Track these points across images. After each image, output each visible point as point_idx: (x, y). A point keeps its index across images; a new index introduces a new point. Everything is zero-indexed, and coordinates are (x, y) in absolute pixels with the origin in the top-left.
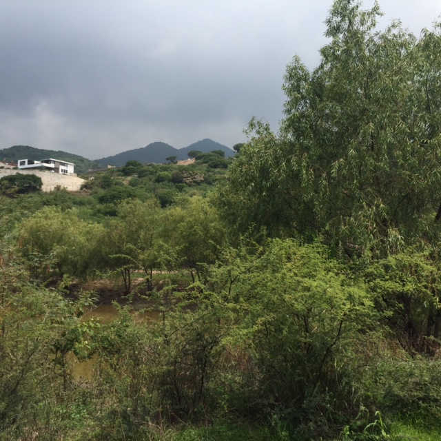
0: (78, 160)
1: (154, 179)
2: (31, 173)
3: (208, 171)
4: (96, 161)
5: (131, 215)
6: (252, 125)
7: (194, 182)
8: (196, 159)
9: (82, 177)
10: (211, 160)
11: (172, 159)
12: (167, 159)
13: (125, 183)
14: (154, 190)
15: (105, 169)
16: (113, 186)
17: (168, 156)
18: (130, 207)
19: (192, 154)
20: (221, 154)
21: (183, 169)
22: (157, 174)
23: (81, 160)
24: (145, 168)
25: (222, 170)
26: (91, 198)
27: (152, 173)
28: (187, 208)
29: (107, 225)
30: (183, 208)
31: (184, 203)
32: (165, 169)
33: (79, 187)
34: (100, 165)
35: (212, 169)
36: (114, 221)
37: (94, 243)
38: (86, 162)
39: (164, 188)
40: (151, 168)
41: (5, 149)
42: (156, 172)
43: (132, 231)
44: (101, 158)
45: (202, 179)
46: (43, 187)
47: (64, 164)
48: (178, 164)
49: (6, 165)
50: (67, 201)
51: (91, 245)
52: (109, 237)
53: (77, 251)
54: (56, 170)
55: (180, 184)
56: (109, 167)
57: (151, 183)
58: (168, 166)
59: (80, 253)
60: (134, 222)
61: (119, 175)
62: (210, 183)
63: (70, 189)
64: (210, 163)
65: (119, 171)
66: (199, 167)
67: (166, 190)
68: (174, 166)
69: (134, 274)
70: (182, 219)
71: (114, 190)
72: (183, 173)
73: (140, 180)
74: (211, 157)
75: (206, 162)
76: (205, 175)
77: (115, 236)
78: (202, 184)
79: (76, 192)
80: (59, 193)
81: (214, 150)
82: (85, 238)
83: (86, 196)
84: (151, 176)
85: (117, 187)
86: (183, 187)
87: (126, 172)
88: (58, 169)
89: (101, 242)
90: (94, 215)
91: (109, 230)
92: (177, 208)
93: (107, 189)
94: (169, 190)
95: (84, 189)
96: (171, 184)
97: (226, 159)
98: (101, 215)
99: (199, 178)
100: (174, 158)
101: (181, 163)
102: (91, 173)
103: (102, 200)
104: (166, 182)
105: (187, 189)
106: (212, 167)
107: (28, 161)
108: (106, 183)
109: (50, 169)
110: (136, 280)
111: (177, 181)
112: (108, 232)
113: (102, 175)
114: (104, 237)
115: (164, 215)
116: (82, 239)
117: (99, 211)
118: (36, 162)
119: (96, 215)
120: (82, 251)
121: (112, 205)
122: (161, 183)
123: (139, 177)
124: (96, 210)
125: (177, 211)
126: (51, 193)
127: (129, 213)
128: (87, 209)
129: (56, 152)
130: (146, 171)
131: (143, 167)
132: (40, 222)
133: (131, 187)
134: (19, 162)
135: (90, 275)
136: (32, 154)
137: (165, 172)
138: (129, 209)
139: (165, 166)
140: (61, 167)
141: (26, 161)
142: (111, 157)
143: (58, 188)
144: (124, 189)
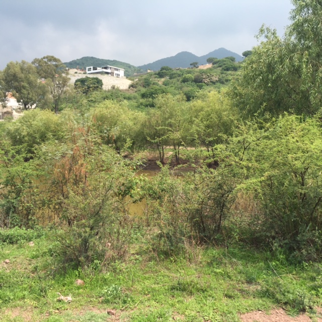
0: (127, 66)
1: (181, 80)
2: (95, 76)
3: (222, 73)
4: (139, 67)
5: (165, 106)
6: (262, 31)
7: (211, 82)
8: (213, 64)
9: (130, 79)
10: (224, 64)
11: (195, 65)
12: (191, 65)
13: (160, 83)
14: (181, 88)
15: (146, 73)
16: (151, 85)
17: (192, 63)
18: (164, 100)
19: (210, 60)
20: (233, 59)
21: (202, 72)
22: (184, 76)
23: (129, 66)
24: (175, 71)
25: (233, 73)
26: (136, 94)
27: (179, 76)
28: (206, 101)
29: (148, 114)
30: (203, 101)
31: (203, 98)
32: (189, 72)
33: (128, 86)
34: (142, 70)
35: (225, 72)
36: (152, 110)
37: (139, 126)
38: (132, 68)
39: (188, 87)
40: (178, 72)
41: (77, 59)
42: (182, 75)
43: (166, 118)
44: (143, 65)
45: (217, 79)
46: (103, 86)
47: (117, 70)
48: (199, 68)
49: (79, 71)
50: (119, 97)
51: (137, 128)
52: (149, 122)
53: (128, 132)
54: (112, 74)
55: (200, 84)
56: (149, 71)
57: (179, 83)
58: (191, 70)
59: (129, 133)
60: (167, 112)
61: (156, 77)
62: (222, 83)
63: (121, 88)
64: (224, 66)
65: (155, 74)
66: (215, 70)
67: (190, 89)
68: (196, 70)
69: (166, 149)
70: (202, 109)
71: (152, 89)
72: (202, 75)
73: (171, 81)
74: (225, 63)
75: (220, 66)
76: (219, 76)
77: (153, 121)
78: (216, 83)
79: (126, 90)
80: (114, 91)
81: (227, 57)
82: (133, 122)
83: (132, 93)
84: (179, 78)
85: (154, 86)
86: (202, 86)
87: (160, 75)
88: (113, 73)
89: (143, 125)
90: (138, 107)
91: (149, 117)
92: (198, 101)
93: (147, 88)
94: (192, 88)
95: (131, 88)
96: (193, 84)
97: (236, 64)
98: (143, 107)
99: (215, 79)
100: (196, 63)
101: (201, 67)
102: (136, 76)
103: (143, 96)
104: (190, 82)
105: (205, 87)
106: (225, 70)
107: (93, 68)
108: (147, 84)
109: (107, 73)
110: (168, 153)
111: (198, 81)
112: (148, 119)
113: (143, 77)
114: (146, 121)
115: (189, 106)
116: (131, 123)
117: (141, 104)
118: (98, 68)
119: (139, 106)
120: (131, 132)
121: (151, 99)
122: (186, 83)
123: (170, 78)
124: (139, 103)
125: (198, 103)
126: (109, 91)
127: (164, 105)
128: (134, 103)
129: (111, 61)
130: (175, 74)
131: (173, 71)
132: (103, 111)
133: (164, 86)
134: (87, 68)
135: (136, 149)
136: (95, 63)
137: (190, 75)
138: (163, 102)
139: (189, 70)
140: (116, 72)
141: (92, 67)
142: (150, 64)
143: (113, 87)
144: (159, 88)
